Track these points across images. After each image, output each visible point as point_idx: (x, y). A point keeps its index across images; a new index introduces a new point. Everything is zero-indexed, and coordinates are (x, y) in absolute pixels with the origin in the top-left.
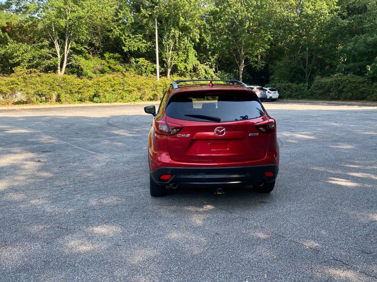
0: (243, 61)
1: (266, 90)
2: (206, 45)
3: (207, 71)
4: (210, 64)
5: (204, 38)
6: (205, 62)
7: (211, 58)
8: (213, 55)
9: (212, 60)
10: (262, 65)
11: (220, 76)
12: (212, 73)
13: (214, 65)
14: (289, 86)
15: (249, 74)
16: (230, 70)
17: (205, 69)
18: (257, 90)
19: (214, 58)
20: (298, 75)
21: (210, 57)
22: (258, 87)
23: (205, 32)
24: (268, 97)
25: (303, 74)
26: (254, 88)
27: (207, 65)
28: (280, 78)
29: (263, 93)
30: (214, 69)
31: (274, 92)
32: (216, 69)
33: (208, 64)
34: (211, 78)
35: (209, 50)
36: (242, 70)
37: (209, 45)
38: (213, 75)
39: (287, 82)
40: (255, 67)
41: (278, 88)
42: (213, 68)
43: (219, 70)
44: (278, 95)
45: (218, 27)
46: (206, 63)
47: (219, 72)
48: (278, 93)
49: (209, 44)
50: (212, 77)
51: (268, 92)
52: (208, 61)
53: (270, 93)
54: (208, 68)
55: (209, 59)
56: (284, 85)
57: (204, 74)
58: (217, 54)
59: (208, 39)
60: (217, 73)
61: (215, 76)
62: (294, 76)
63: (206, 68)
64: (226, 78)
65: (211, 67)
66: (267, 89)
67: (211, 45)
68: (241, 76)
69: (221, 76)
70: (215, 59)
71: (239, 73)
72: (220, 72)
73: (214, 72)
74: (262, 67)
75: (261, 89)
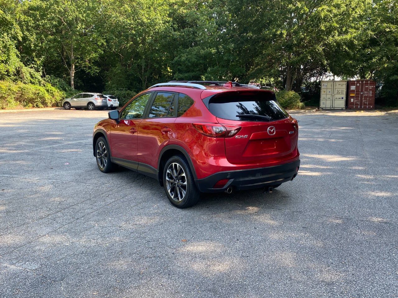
0: (74, 66)
1: (106, 98)
2: (30, 44)
3: (33, 75)
4: (36, 67)
5: (27, 36)
6: (29, 65)
7: (37, 60)
8: (38, 56)
9: (38, 62)
10: (96, 71)
11: (49, 81)
12: (40, 78)
13: (41, 69)
14: (128, 94)
15: (80, 80)
16: (58, 74)
17: (30, 73)
18: (98, 97)
19: (40, 60)
20: (135, 82)
21: (35, 59)
22: (98, 94)
23: (28, 30)
24: (109, 106)
25: (140, 81)
26: (94, 95)
27: (31, 68)
28: (117, 85)
29: (104, 100)
30: (41, 73)
31: (115, 100)
32: (43, 72)
33: (34, 67)
34: (38, 83)
35: (34, 51)
36: (73, 75)
37: (33, 46)
38: (41, 79)
39: (126, 90)
40: (88, 72)
41: (117, 95)
42: (39, 71)
43: (47, 74)
44: (118, 103)
45: (43, 26)
46: (31, 66)
47: (47, 76)
48: (118, 101)
49: (33, 44)
50: (40, 82)
51: (109, 100)
52: (33, 64)
53: (110, 101)
54: (33, 72)
55: (33, 60)
56: (123, 92)
57: (29, 78)
58: (43, 55)
59: (33, 38)
60: (44, 77)
61: (43, 81)
62: (131, 84)
63: (32, 72)
64: (57, 83)
65: (38, 71)
66: (107, 96)
67: (36, 46)
68: (73, 82)
69: (51, 81)
70: (42, 61)
71: (70, 79)
72: (50, 77)
73: (42, 77)
74: (96, 72)
75: (101, 96)
